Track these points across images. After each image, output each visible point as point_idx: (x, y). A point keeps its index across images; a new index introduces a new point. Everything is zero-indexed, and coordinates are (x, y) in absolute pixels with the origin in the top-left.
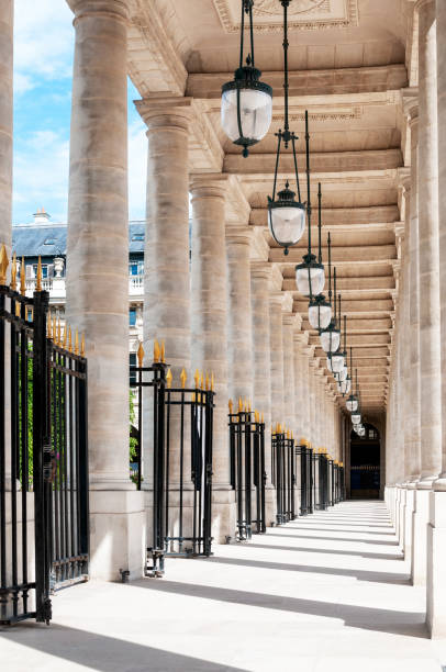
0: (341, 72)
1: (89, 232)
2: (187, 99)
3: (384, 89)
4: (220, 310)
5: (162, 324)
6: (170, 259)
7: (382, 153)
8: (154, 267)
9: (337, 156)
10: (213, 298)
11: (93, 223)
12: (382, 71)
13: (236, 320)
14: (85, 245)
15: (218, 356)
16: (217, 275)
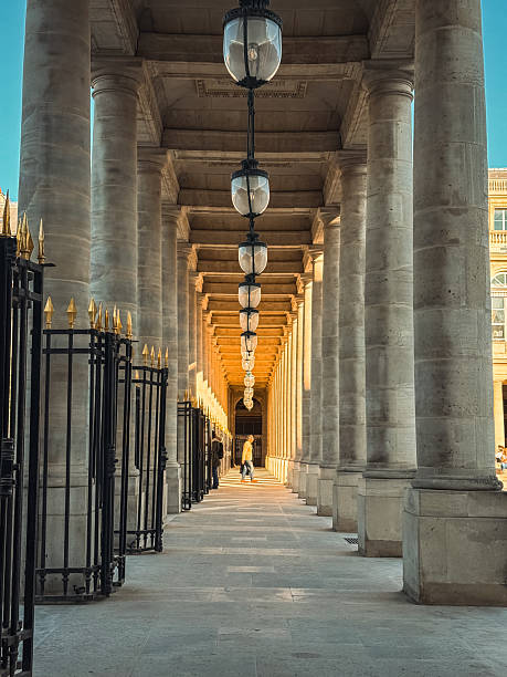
0: (302, 40)
1: (47, 186)
2: (139, 59)
3: (344, 61)
4: (155, 286)
5: (108, 296)
6: (118, 228)
7: (321, 135)
8: (100, 236)
9: (276, 136)
10: (149, 273)
11: (52, 177)
12: (343, 41)
13: (165, 298)
14: (44, 200)
15: (153, 332)
16: (153, 250)
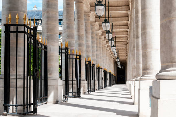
1: (48, 11)
4: (83, 34)
5: (67, 37)
6: (69, 20)
8: (65, 22)
10: (81, 31)
11: (49, 9)
13: (87, 37)
14: (47, 15)
15: (82, 46)
16: (82, 25)
